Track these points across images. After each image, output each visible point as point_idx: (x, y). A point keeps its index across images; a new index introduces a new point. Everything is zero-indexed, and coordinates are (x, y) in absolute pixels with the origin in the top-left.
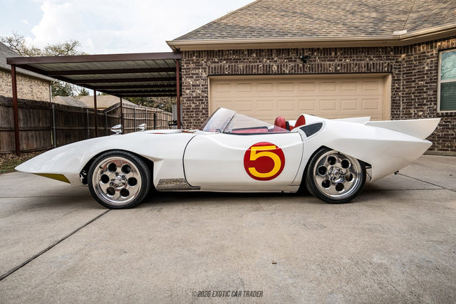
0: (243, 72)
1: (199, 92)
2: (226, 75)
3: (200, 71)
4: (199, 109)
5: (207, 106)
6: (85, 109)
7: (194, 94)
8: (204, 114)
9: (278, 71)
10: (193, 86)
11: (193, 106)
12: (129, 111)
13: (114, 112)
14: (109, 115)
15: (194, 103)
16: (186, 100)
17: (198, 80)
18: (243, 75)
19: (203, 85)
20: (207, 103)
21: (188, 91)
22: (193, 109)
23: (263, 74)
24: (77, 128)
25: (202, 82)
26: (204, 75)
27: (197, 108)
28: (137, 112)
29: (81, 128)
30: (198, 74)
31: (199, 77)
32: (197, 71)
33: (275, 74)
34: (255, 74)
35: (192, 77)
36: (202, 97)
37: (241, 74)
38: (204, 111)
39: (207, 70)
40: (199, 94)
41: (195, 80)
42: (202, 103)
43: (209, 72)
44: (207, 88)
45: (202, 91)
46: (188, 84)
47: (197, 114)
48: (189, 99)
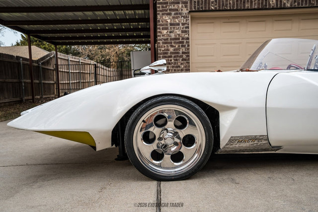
0: (233, 7)
1: (178, 32)
2: (212, 11)
3: (180, 5)
4: (178, 53)
5: (188, 49)
6: (18, 58)
7: (173, 36)
8: (185, 60)
9: (277, 5)
10: (171, 24)
11: (171, 49)
12: (63, 62)
13: (48, 62)
14: (44, 67)
15: (172, 46)
16: (164, 43)
17: (177, 18)
18: (234, 10)
19: (183, 24)
20: (189, 46)
21: (165, 32)
22: (171, 53)
23: (258, 9)
24: (10, 80)
25: (183, 20)
26: (185, 11)
27: (176, 52)
28: (70, 63)
29: (15, 81)
30: (177, 10)
31: (178, 13)
32: (176, 7)
33: (273, 9)
34: (248, 10)
35: (170, 14)
36: (183, 39)
37: (230, 10)
38: (184, 56)
39: (189, 5)
40: (179, 35)
41: (174, 18)
42: (182, 46)
43: (191, 8)
44: (188, 27)
45: (183, 32)
46: (165, 23)
47: (177, 60)
48: (166, 42)
